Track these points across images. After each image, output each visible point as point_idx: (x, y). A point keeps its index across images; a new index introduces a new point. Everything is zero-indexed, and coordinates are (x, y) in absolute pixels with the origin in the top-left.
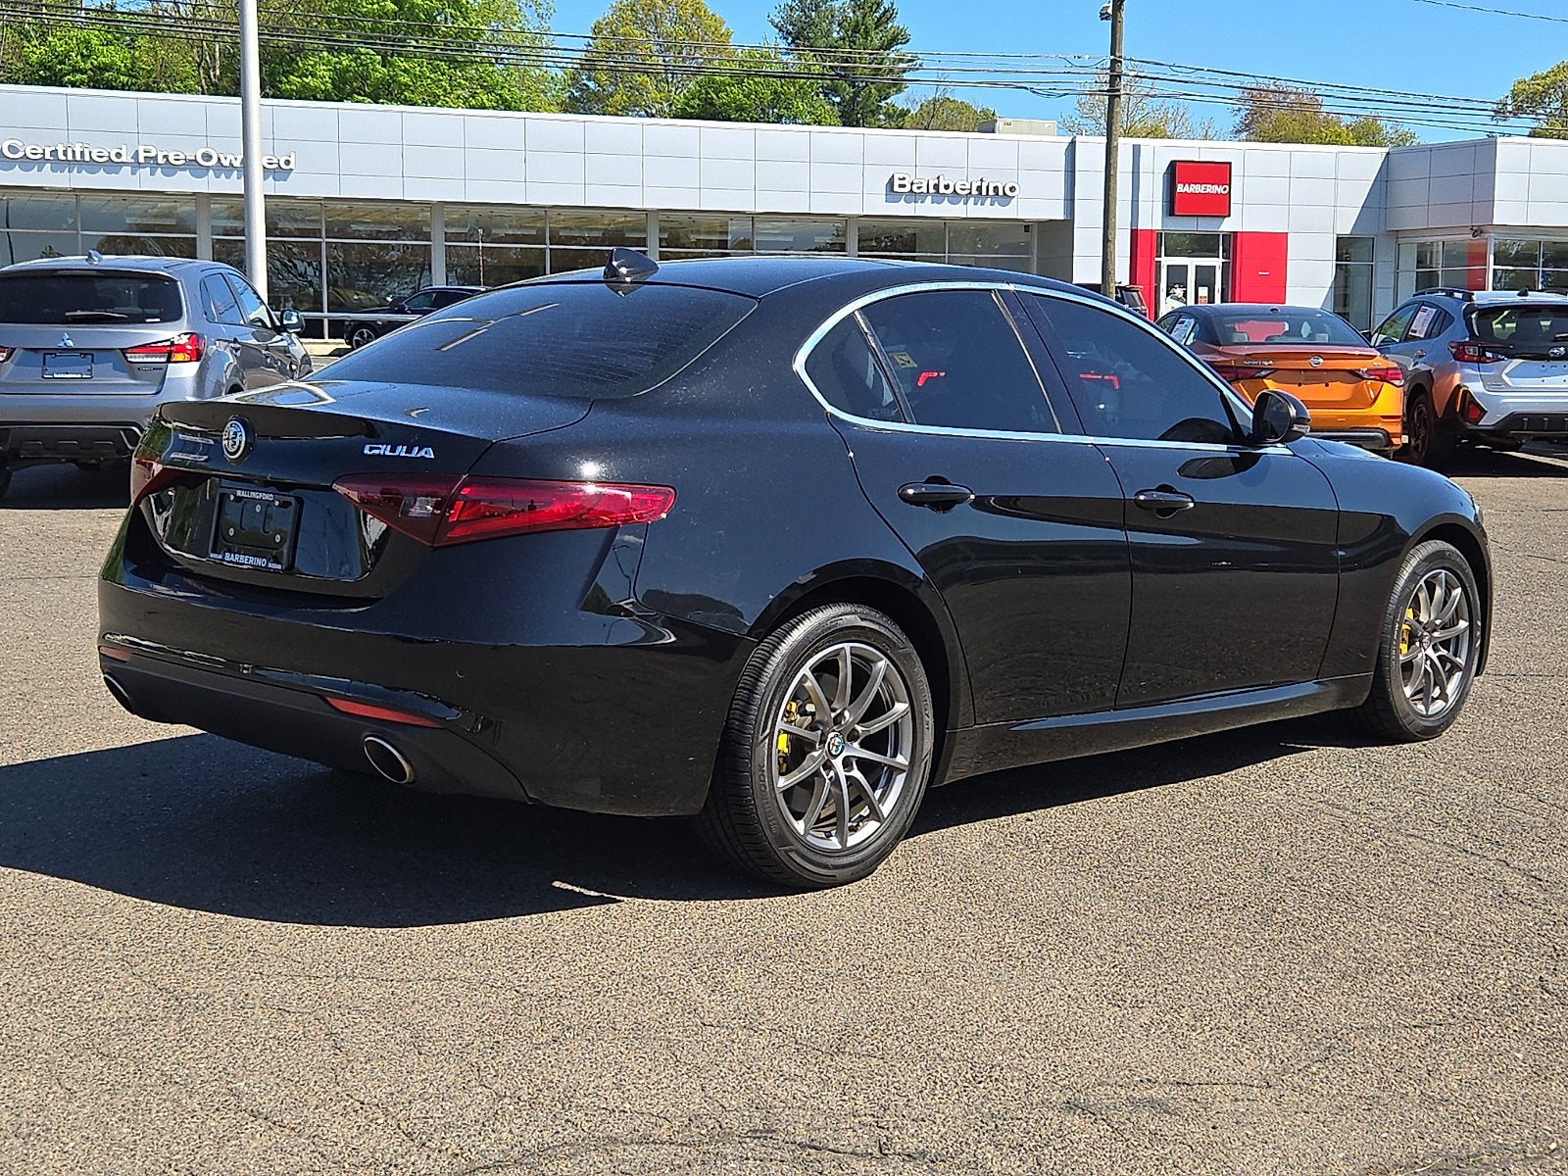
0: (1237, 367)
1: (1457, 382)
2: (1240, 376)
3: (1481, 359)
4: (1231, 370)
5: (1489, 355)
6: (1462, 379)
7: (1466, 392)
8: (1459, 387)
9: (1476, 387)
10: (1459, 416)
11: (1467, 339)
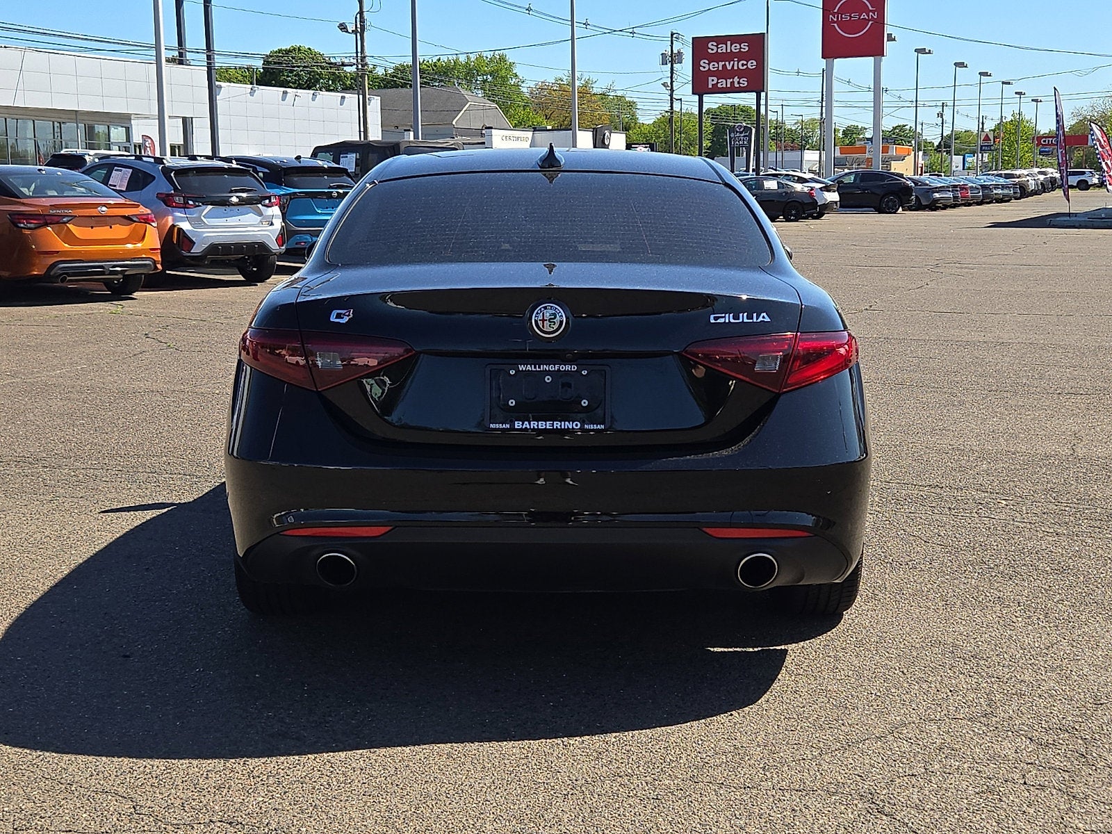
0: (45, 215)
1: (170, 223)
2: (49, 221)
3: (185, 206)
4: (41, 217)
5: (191, 202)
6: (173, 220)
7: (180, 230)
8: (173, 226)
9: (185, 226)
10: (176, 246)
11: (173, 192)
